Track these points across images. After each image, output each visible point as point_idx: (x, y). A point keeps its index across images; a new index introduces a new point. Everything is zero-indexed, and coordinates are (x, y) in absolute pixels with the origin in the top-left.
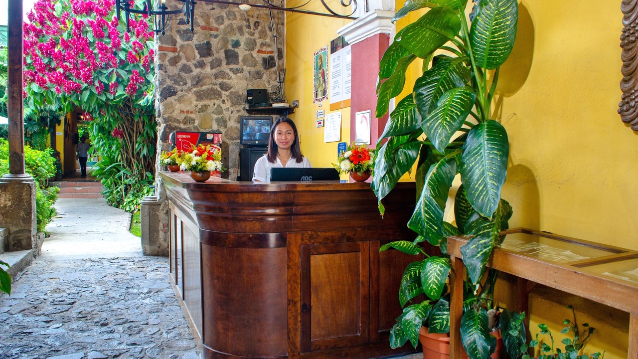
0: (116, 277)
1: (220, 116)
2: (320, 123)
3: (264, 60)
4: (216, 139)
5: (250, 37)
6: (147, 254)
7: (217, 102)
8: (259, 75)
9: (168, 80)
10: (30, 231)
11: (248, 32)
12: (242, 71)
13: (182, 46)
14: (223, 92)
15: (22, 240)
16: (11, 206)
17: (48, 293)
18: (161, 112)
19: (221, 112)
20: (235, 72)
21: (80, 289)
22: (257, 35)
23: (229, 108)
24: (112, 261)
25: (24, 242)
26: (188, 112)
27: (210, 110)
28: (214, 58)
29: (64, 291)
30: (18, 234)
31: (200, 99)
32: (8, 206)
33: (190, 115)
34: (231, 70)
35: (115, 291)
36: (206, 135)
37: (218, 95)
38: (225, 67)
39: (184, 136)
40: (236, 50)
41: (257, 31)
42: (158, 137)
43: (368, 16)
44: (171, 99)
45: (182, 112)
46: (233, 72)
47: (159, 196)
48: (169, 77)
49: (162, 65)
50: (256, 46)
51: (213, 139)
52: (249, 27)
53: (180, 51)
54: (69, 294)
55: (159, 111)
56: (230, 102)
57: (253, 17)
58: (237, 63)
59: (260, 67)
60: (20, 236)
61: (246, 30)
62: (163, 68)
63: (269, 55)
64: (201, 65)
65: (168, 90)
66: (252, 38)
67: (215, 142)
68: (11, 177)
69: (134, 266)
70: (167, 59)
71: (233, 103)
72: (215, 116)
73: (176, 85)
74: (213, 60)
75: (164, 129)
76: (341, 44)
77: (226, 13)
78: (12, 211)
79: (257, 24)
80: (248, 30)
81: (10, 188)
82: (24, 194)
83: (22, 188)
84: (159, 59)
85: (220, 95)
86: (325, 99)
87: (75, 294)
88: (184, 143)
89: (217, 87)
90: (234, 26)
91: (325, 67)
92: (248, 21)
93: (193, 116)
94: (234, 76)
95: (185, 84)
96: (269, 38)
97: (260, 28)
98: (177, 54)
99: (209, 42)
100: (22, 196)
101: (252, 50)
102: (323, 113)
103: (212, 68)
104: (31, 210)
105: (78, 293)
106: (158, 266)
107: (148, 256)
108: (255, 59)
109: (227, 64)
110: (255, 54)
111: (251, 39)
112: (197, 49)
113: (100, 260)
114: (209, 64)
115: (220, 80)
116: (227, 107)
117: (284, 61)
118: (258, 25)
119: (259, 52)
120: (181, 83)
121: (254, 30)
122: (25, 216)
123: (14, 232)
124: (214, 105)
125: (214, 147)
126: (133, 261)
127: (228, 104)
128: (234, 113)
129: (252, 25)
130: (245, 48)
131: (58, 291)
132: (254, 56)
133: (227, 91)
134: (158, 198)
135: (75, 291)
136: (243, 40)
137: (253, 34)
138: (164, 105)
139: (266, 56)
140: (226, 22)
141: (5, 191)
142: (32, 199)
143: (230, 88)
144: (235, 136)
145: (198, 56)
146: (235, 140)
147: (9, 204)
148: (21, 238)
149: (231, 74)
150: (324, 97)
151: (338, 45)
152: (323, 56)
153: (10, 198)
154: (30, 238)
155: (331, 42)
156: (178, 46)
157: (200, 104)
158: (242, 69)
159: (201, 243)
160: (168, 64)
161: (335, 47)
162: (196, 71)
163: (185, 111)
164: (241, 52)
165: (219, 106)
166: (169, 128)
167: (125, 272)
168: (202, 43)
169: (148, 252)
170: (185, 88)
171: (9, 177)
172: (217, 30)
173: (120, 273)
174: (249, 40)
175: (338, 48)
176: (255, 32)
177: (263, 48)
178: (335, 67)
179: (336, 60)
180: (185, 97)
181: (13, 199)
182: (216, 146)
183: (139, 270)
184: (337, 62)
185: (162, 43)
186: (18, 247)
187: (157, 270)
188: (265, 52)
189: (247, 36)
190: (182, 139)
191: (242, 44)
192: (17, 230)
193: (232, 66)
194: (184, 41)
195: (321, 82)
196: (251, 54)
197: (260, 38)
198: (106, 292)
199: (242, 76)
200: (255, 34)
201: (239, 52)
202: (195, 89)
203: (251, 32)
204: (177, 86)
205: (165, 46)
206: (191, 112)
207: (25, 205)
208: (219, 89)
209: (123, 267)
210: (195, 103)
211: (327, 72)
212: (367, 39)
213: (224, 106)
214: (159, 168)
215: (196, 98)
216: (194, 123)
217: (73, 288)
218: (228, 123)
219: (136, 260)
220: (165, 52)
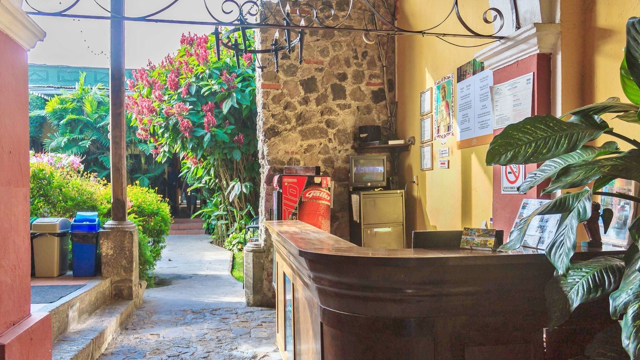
0: (219, 334)
1: (327, 156)
2: (444, 164)
3: (373, 92)
4: (325, 182)
5: (357, 68)
6: (250, 304)
7: (322, 140)
8: (368, 110)
9: (271, 120)
10: (131, 281)
11: (355, 64)
12: (349, 106)
13: (285, 83)
14: (330, 130)
15: (124, 289)
16: (112, 255)
17: (147, 354)
18: (265, 153)
19: (328, 153)
20: (343, 107)
21: (180, 350)
22: (365, 66)
23: (336, 147)
24: (214, 312)
25: (125, 292)
26: (293, 153)
27: (316, 150)
28: (319, 93)
29: (164, 353)
30: (120, 283)
31: (306, 139)
32: (110, 254)
33: (294, 156)
34: (338, 105)
35: (218, 352)
36: (314, 179)
37: (323, 133)
38: (332, 103)
39: (291, 180)
40: (343, 84)
41: (365, 62)
42: (262, 180)
43: (522, 33)
44: (275, 140)
45: (287, 153)
46: (340, 108)
47: (263, 242)
48: (273, 116)
49: (265, 103)
50: (364, 78)
51: (321, 182)
52: (356, 58)
53: (283, 88)
54: (169, 357)
55: (263, 152)
56: (337, 140)
57: (360, 46)
58: (345, 98)
59: (368, 101)
60: (122, 286)
61: (353, 61)
62: (266, 107)
63: (379, 87)
64: (306, 101)
65: (272, 130)
66: (361, 69)
67: (324, 185)
68: (114, 225)
69: (237, 320)
70: (270, 97)
71: (341, 142)
72: (322, 157)
73: (280, 124)
74: (319, 96)
75: (269, 171)
76: (472, 71)
77: (331, 44)
78: (114, 259)
79: (365, 54)
80: (355, 61)
81: (111, 236)
82: (126, 242)
83: (124, 236)
84: (263, 97)
85: (327, 133)
86: (450, 136)
87: (176, 356)
88: (290, 187)
89: (323, 125)
90: (341, 57)
91: (450, 98)
92: (356, 51)
93: (298, 157)
94: (341, 112)
95: (289, 123)
96: (378, 68)
97: (368, 58)
98: (280, 91)
99: (314, 76)
100: (123, 244)
101: (360, 83)
102: (447, 151)
103: (318, 105)
104: (132, 258)
105: (178, 356)
106: (262, 320)
107: (251, 306)
108: (364, 93)
109: (334, 100)
110: (363, 87)
111: (359, 71)
112: (302, 85)
113: (202, 311)
114: (315, 101)
115: (326, 117)
116: (335, 146)
117: (395, 93)
118: (366, 56)
119: (368, 84)
120: (286, 122)
121: (362, 60)
122: (127, 265)
123: (115, 282)
124: (321, 144)
125: (322, 191)
126: (237, 313)
127: (335, 144)
128: (342, 152)
129: (360, 56)
130: (354, 81)
131: (158, 352)
132: (363, 89)
133: (333, 128)
134: (262, 245)
135: (175, 352)
136: (350, 72)
137: (361, 65)
138: (268, 146)
139: (376, 88)
140: (332, 53)
141: (107, 239)
142: (134, 246)
143: (337, 126)
144: (343, 177)
145: (303, 93)
146: (344, 181)
147: (111, 252)
148: (122, 288)
149: (337, 109)
150: (449, 134)
151: (468, 71)
152: (446, 86)
153: (112, 246)
154: (131, 288)
155: (458, 69)
156: (281, 82)
157: (306, 144)
158: (350, 104)
159: (321, 323)
160: (271, 102)
161: (463, 75)
162: (300, 109)
163: (290, 152)
164: (349, 86)
165: (326, 146)
166: (274, 171)
167: (228, 327)
168: (306, 78)
169: (251, 302)
170: (289, 127)
171: (111, 225)
172: (322, 63)
173: (222, 329)
174: (356, 72)
175: (468, 76)
176: (363, 62)
177: (371, 80)
178: (463, 98)
179: (465, 90)
180: (290, 137)
181: (115, 247)
182: (325, 190)
183: (243, 325)
184: (466, 92)
185: (265, 80)
186: (119, 297)
187: (261, 325)
188: (374, 85)
189: (354, 68)
190: (288, 183)
191: (349, 76)
192: (119, 279)
193: (338, 102)
194: (287, 77)
195: (445, 117)
196: (359, 88)
197: (369, 69)
198: (207, 354)
199: (349, 112)
200: (364, 66)
201: (346, 86)
202: (299, 128)
203: (359, 63)
204: (281, 126)
205: (267, 83)
206: (297, 153)
207: (126, 254)
208: (325, 127)
209: (225, 321)
210: (299, 143)
211: (453, 104)
212: (517, 61)
213: (330, 145)
214: (264, 213)
215: (301, 138)
216: (300, 164)
217: (173, 349)
218: (335, 163)
219: (239, 312)
220: (268, 90)
